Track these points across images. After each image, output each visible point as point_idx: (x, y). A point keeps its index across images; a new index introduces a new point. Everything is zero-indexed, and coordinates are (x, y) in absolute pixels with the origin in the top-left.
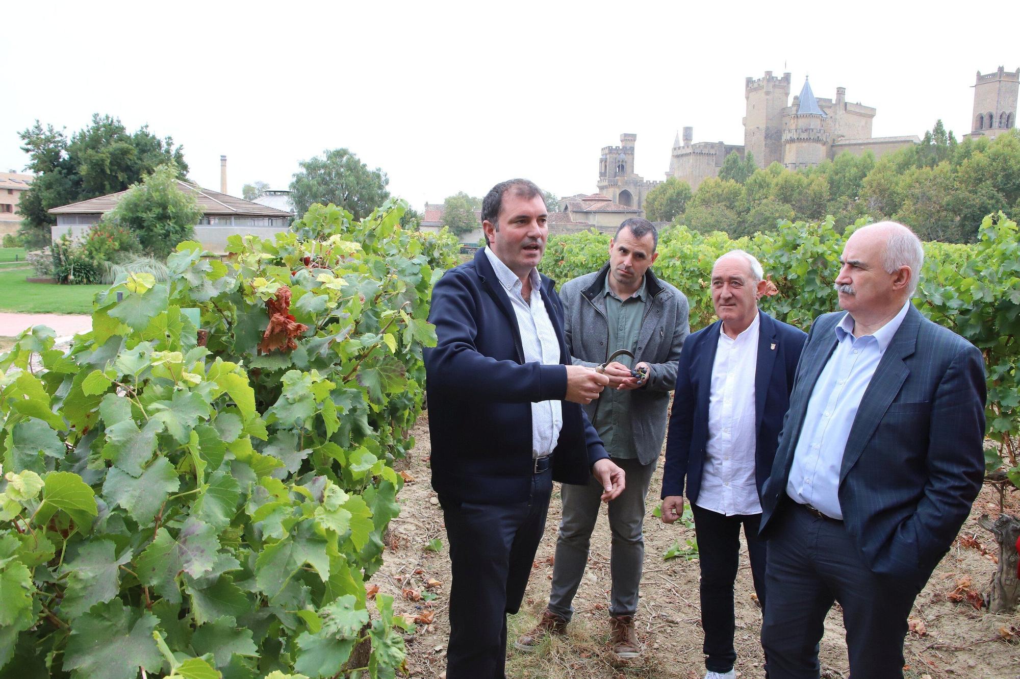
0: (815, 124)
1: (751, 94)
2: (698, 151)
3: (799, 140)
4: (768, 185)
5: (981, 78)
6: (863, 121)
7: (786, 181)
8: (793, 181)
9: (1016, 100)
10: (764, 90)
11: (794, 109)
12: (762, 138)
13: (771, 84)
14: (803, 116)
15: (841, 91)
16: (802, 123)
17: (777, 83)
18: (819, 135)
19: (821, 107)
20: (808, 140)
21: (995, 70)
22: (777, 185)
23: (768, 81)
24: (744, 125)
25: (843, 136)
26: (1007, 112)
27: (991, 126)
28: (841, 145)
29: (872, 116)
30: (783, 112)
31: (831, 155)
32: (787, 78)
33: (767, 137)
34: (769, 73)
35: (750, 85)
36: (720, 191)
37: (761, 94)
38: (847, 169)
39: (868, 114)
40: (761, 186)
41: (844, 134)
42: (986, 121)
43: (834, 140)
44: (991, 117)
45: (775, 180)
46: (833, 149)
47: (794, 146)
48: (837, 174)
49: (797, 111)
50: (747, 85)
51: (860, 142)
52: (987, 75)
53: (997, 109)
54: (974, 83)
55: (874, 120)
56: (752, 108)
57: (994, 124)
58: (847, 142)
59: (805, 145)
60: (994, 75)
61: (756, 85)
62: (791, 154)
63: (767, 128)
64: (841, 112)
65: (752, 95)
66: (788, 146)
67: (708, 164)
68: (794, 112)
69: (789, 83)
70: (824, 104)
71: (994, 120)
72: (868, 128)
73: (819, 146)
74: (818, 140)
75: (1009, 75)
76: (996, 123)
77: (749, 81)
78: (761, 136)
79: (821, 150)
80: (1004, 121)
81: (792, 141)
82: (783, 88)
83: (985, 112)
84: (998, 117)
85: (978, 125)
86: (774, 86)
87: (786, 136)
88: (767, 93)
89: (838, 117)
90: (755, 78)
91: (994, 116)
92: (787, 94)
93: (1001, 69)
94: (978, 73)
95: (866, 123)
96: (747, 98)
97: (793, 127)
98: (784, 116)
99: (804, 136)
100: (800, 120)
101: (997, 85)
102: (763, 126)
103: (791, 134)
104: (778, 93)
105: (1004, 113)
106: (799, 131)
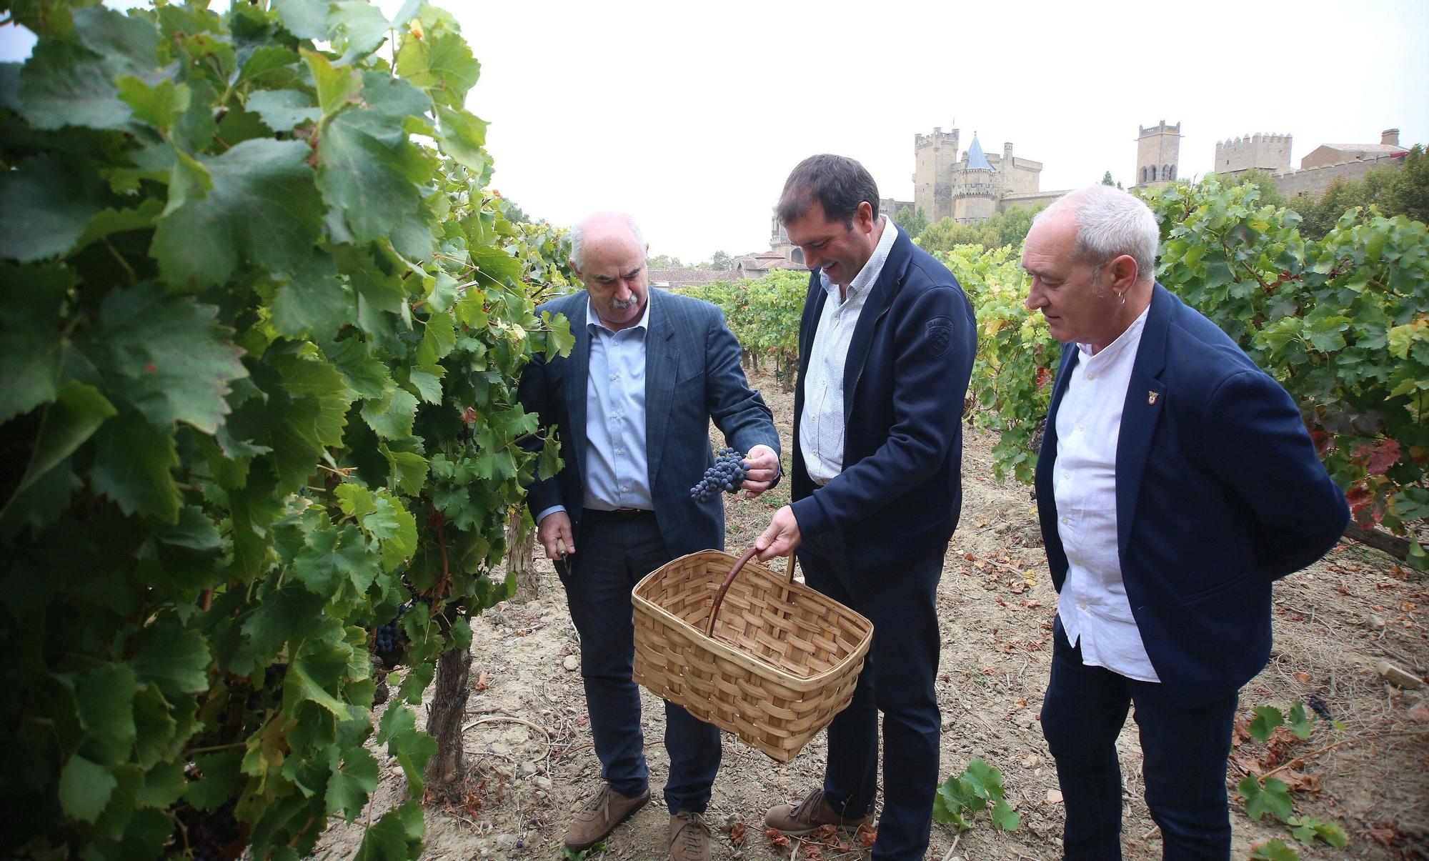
0: (984, 179)
1: (920, 150)
3: (969, 195)
4: (940, 241)
5: (1144, 132)
6: (1031, 176)
7: (958, 236)
8: (965, 235)
9: (1177, 153)
10: (934, 146)
11: (964, 164)
12: (932, 195)
13: (940, 140)
14: (972, 171)
15: (1008, 147)
16: (971, 178)
17: (946, 139)
18: (987, 189)
19: (989, 162)
20: (978, 195)
21: (1157, 124)
22: (949, 239)
23: (937, 137)
24: (914, 182)
25: (1011, 191)
26: (1170, 165)
27: (1154, 179)
28: (1010, 200)
29: (1039, 171)
30: (953, 168)
31: (1001, 209)
32: (955, 134)
33: (936, 193)
34: (937, 129)
35: (919, 142)
37: (930, 150)
38: (1018, 222)
39: (1035, 169)
40: (933, 241)
41: (1013, 189)
42: (1150, 173)
43: (1002, 195)
44: (1154, 170)
45: (947, 235)
46: (1002, 203)
47: (964, 201)
48: (1008, 227)
49: (966, 166)
50: (917, 142)
51: (1029, 196)
52: (1149, 129)
53: (1160, 162)
54: (1137, 137)
55: (1041, 174)
56: (921, 164)
57: (1157, 176)
58: (1015, 197)
59: (974, 200)
60: (1155, 129)
61: (925, 142)
62: (961, 209)
63: (937, 184)
64: (1009, 167)
65: (921, 152)
66: (958, 201)
68: (964, 168)
69: (957, 139)
70: (992, 159)
71: (1157, 173)
72: (1035, 182)
73: (989, 200)
74: (987, 195)
75: (1170, 128)
76: (1159, 176)
77: (918, 138)
78: (930, 193)
79: (991, 205)
80: (1166, 173)
81: (962, 196)
82: (952, 144)
83: (1148, 166)
84: (1161, 170)
85: (1142, 177)
86: (943, 142)
87: (955, 192)
88: (936, 149)
89: (1006, 172)
90: (924, 135)
91: (1157, 169)
92: (956, 150)
93: (1162, 123)
94: (1141, 127)
95: (1034, 177)
96: (917, 155)
97: (963, 182)
98: (953, 172)
99: (974, 191)
100: (969, 175)
101: (1159, 138)
102: (932, 183)
103: (961, 190)
104: (947, 149)
105: (1166, 165)
106: (969, 186)
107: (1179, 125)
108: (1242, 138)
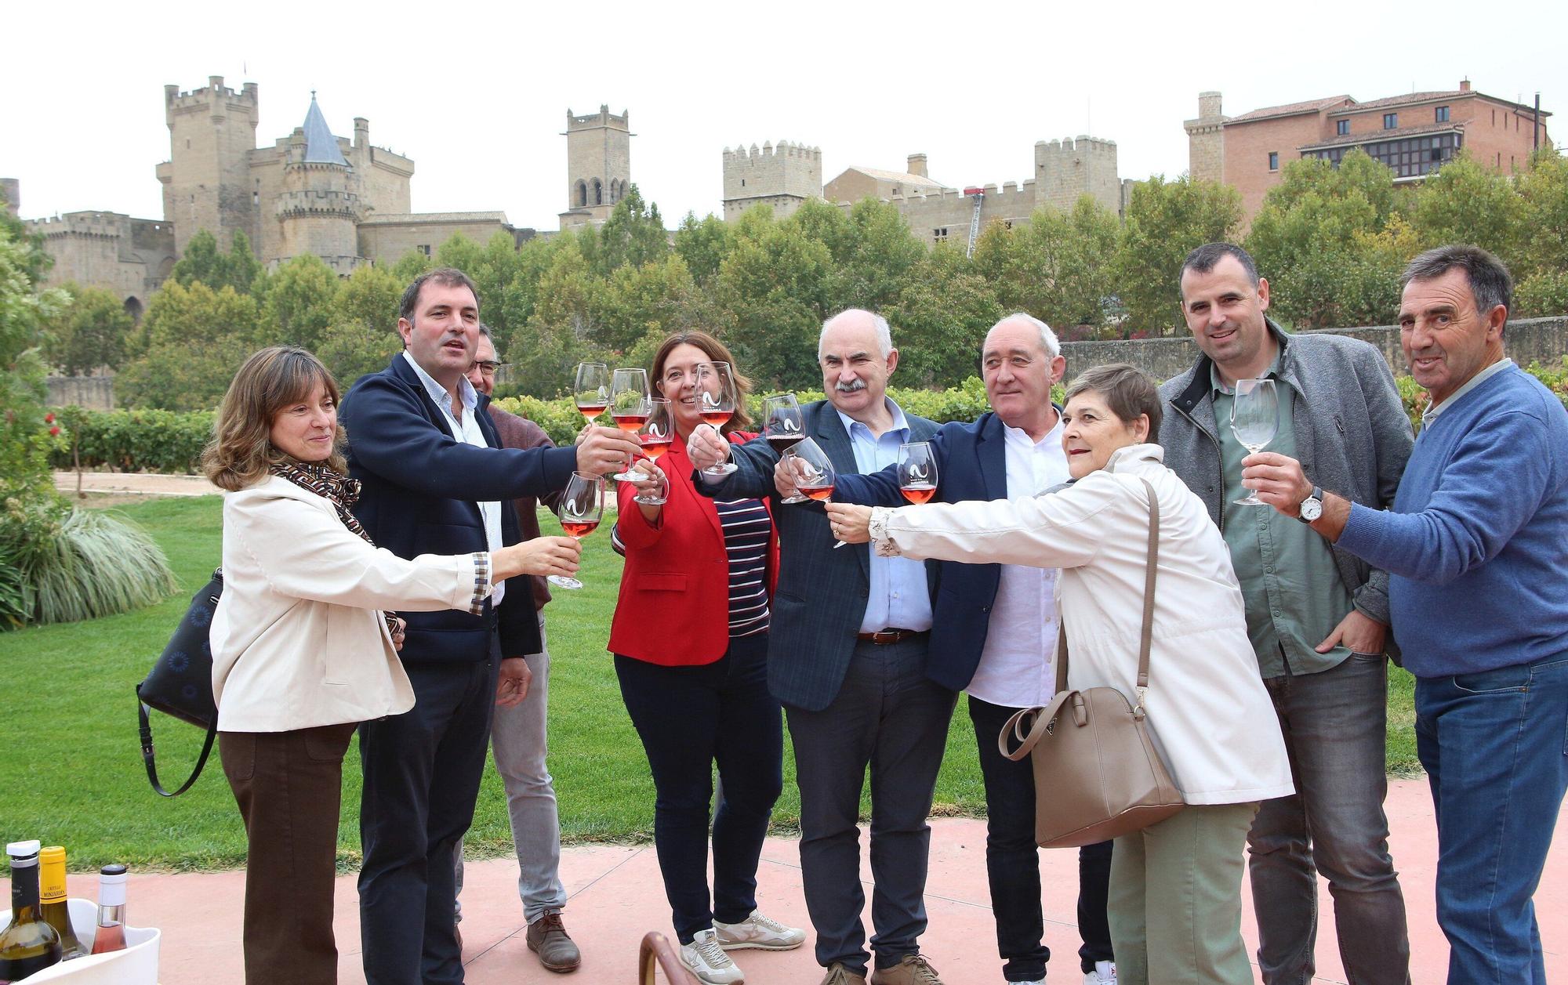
0: (337, 182)
1: (178, 119)
2: (81, 228)
3: (314, 212)
5: (574, 122)
6: (397, 183)
9: (627, 161)
10: (212, 113)
11: (287, 152)
12: (213, 206)
13: (224, 102)
14: (318, 167)
15: (361, 125)
16: (315, 179)
17: (235, 101)
18: (348, 203)
20: (330, 213)
21: (597, 111)
23: (217, 95)
24: (165, 180)
25: (372, 209)
26: (620, 180)
27: (599, 201)
28: (374, 225)
29: (408, 174)
30: (253, 159)
32: (251, 92)
33: (223, 205)
34: (217, 80)
35: (177, 101)
36: (210, 310)
37: (203, 121)
39: (402, 170)
40: (306, 299)
41: (373, 205)
42: (591, 193)
44: (598, 185)
46: (363, 231)
47: (304, 224)
49: (304, 156)
50: (170, 101)
52: (581, 118)
53: (606, 173)
54: (565, 129)
55: (413, 180)
56: (182, 144)
57: (603, 198)
59: (324, 221)
60: (594, 118)
61: (189, 102)
62: (298, 238)
63: (223, 188)
64: (365, 164)
65: (183, 121)
66: (289, 225)
67: (105, 257)
68: (298, 159)
69: (255, 103)
70: (341, 147)
71: (603, 192)
72: (404, 194)
73: (346, 225)
74: (346, 214)
75: (615, 119)
76: (605, 197)
77: (171, 92)
78: (209, 204)
79: (345, 234)
80: (616, 193)
81: (299, 214)
82: (246, 111)
83: (588, 178)
84: (608, 186)
85: (579, 198)
86: (230, 107)
88: (218, 119)
89: (364, 172)
90: (187, 89)
91: (603, 184)
93: (605, 109)
94: (570, 113)
95: (402, 185)
96: (171, 126)
97: (298, 187)
98: (252, 166)
99: (322, 204)
100: (310, 174)
101: (601, 134)
102: (213, 183)
103: (296, 202)
104: (236, 120)
105: (615, 181)
106: (312, 195)
107: (626, 114)
108: (761, 147)
